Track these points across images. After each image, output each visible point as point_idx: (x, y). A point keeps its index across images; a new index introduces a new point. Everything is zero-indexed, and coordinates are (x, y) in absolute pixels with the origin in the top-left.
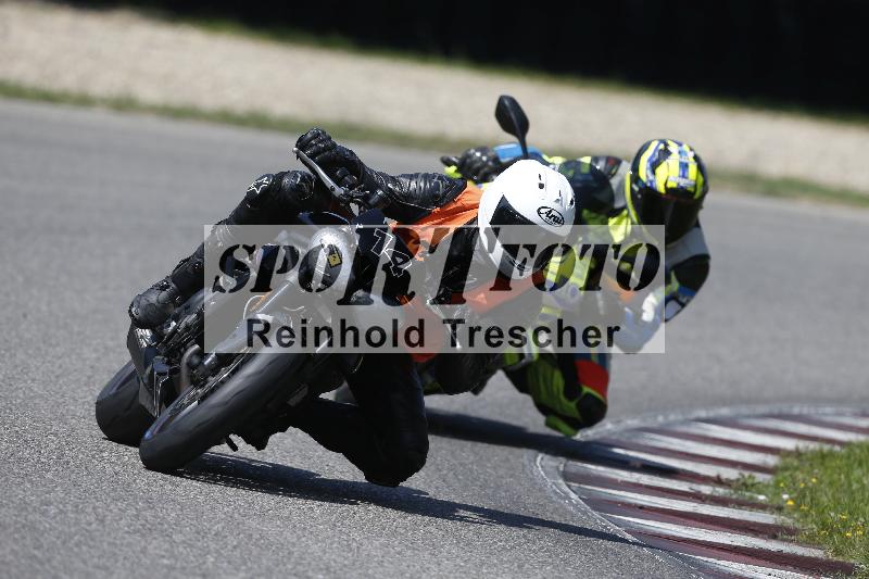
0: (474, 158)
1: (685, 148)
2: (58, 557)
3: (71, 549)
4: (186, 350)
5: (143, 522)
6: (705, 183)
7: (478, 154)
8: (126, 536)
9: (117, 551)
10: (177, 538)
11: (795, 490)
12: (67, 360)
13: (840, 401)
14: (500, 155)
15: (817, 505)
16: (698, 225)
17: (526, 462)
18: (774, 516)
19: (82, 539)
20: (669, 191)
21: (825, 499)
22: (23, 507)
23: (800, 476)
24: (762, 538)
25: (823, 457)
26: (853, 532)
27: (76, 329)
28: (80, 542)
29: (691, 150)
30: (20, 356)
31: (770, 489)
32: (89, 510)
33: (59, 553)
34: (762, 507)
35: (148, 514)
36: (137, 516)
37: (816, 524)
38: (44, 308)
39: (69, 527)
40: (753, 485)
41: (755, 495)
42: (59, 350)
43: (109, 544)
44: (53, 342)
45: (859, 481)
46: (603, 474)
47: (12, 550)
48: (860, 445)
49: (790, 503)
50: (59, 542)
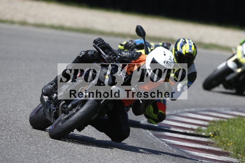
0: (129, 43)
2: (5, 151)
4: (61, 103)
6: (196, 51)
7: (130, 42)
11: (213, 132)
13: (226, 106)
14: (136, 43)
15: (219, 136)
18: (207, 139)
20: (186, 54)
21: (222, 134)
23: (215, 127)
24: (204, 145)
25: (221, 122)
26: (229, 144)
31: (206, 131)
33: (5, 150)
37: (219, 141)
40: (201, 130)
41: (202, 133)
45: (231, 129)
48: (231, 119)
49: (212, 135)
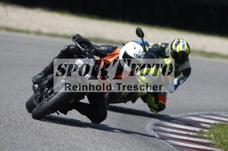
1: (184, 41)
3: (24, 149)
5: (43, 142)
6: (189, 49)
8: (39, 145)
9: (36, 149)
10: (52, 146)
11: (214, 134)
12: (24, 100)
15: (220, 138)
16: (188, 60)
17: (144, 127)
18: (209, 141)
19: (27, 146)
20: (180, 52)
21: (222, 136)
22: (12, 138)
23: (216, 130)
25: (222, 125)
27: (26, 91)
28: (27, 147)
29: (186, 41)
30: (11, 99)
31: (208, 133)
32: (29, 139)
34: (206, 138)
35: (45, 140)
36: (42, 140)
37: (220, 143)
38: (18, 86)
39: (24, 143)
40: (203, 132)
41: (204, 135)
42: (21, 97)
43: (34, 147)
44: (20, 94)
46: (164, 130)
47: (9, 149)
49: (213, 137)
50: (21, 147)
